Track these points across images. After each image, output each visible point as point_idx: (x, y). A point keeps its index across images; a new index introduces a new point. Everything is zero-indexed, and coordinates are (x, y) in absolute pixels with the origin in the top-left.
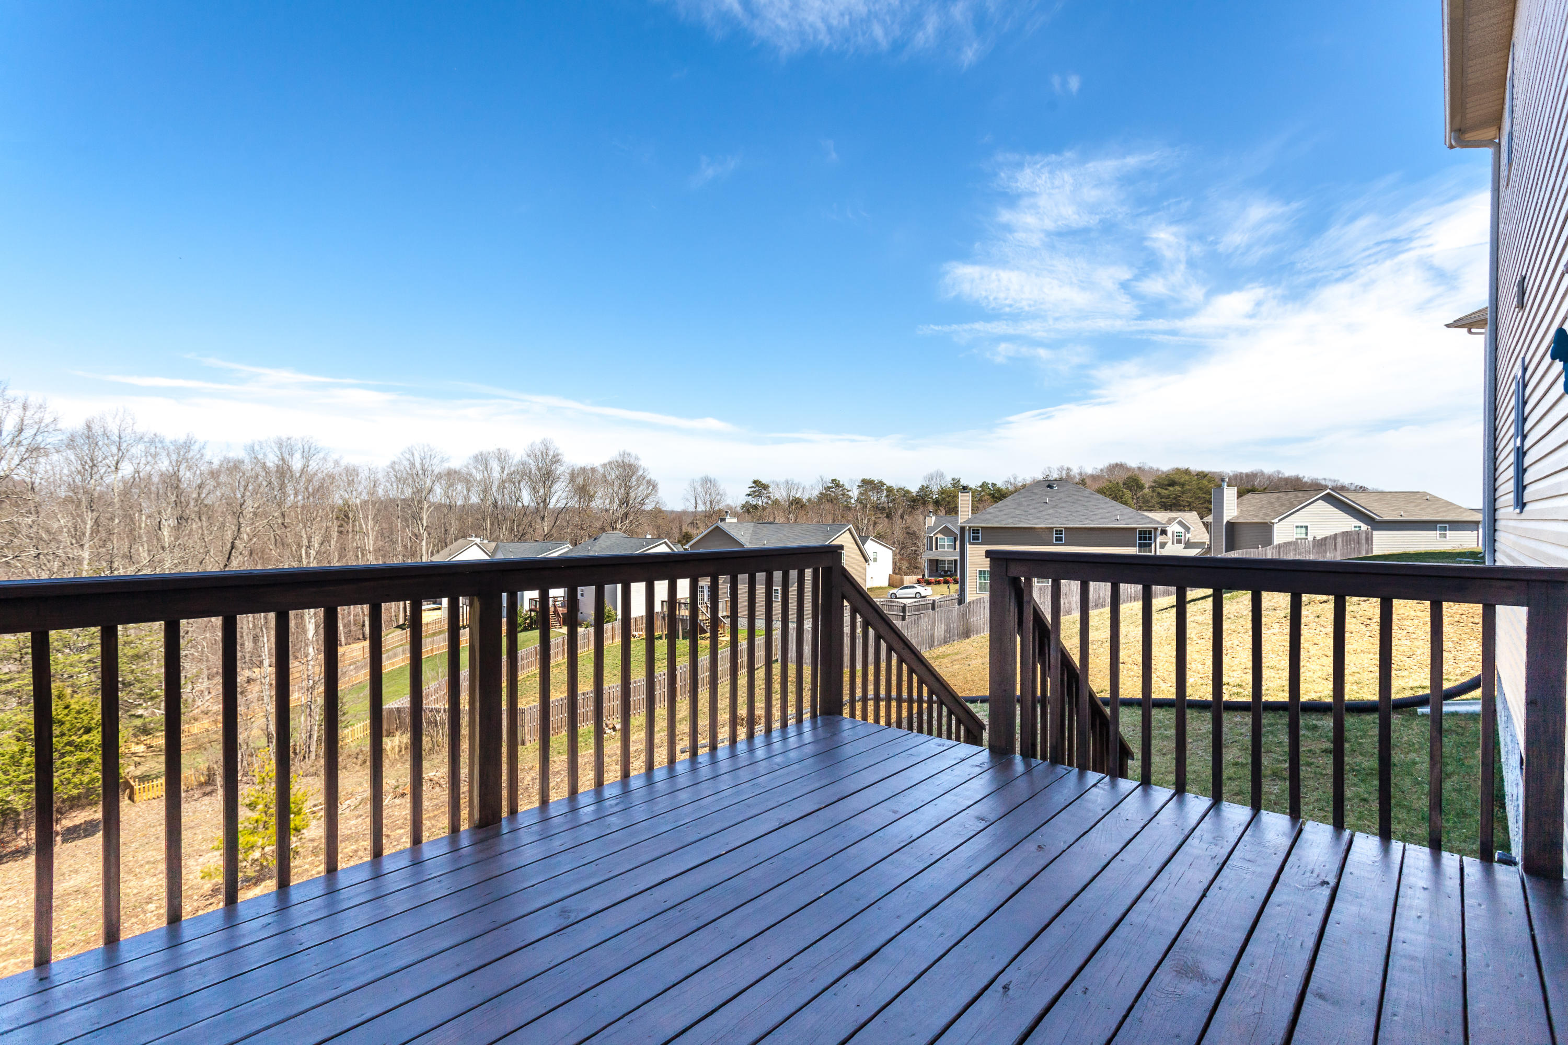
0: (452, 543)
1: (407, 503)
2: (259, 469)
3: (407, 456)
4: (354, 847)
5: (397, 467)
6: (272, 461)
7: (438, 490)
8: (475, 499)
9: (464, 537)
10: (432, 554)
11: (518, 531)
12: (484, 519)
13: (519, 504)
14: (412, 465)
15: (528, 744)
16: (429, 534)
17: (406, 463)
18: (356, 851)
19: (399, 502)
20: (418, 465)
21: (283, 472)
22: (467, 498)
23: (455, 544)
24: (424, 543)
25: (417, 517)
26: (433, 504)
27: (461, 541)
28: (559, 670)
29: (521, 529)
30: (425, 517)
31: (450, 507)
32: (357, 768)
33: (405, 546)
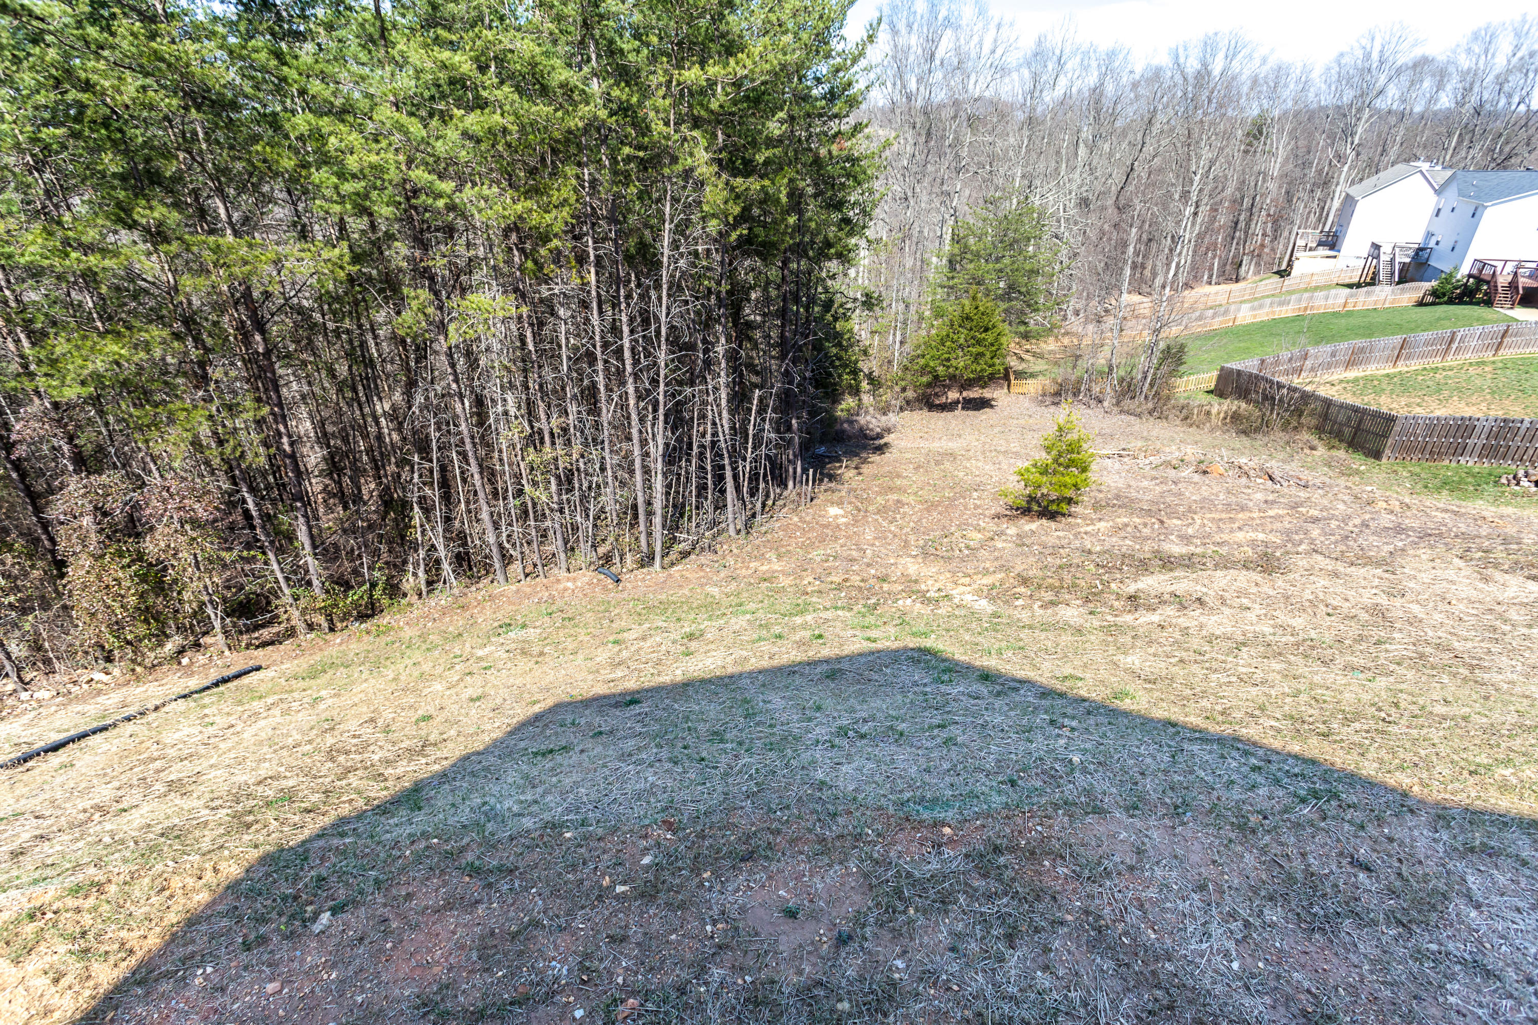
0: (1386, 168)
1: (1341, 112)
2: (1178, 79)
3: (1364, 42)
4: (1126, 520)
5: (1343, 62)
6: (1192, 65)
7: (1393, 91)
8: (1445, 101)
9: (1407, 161)
10: (1353, 183)
11: (1501, 151)
12: (1450, 135)
13: (1523, 108)
14: (1368, 56)
15: (1384, 460)
16: (1358, 155)
17: (1360, 54)
18: (1126, 525)
19: (1330, 112)
20: (1375, 56)
21: (1203, 75)
22: (1432, 100)
23: (1390, 170)
24: (1346, 168)
25: (1348, 133)
26: (1378, 111)
27: (1400, 167)
28: (1479, 371)
29: (1507, 149)
30: (1360, 131)
31: (1402, 116)
32: (1178, 422)
33: (1320, 172)
